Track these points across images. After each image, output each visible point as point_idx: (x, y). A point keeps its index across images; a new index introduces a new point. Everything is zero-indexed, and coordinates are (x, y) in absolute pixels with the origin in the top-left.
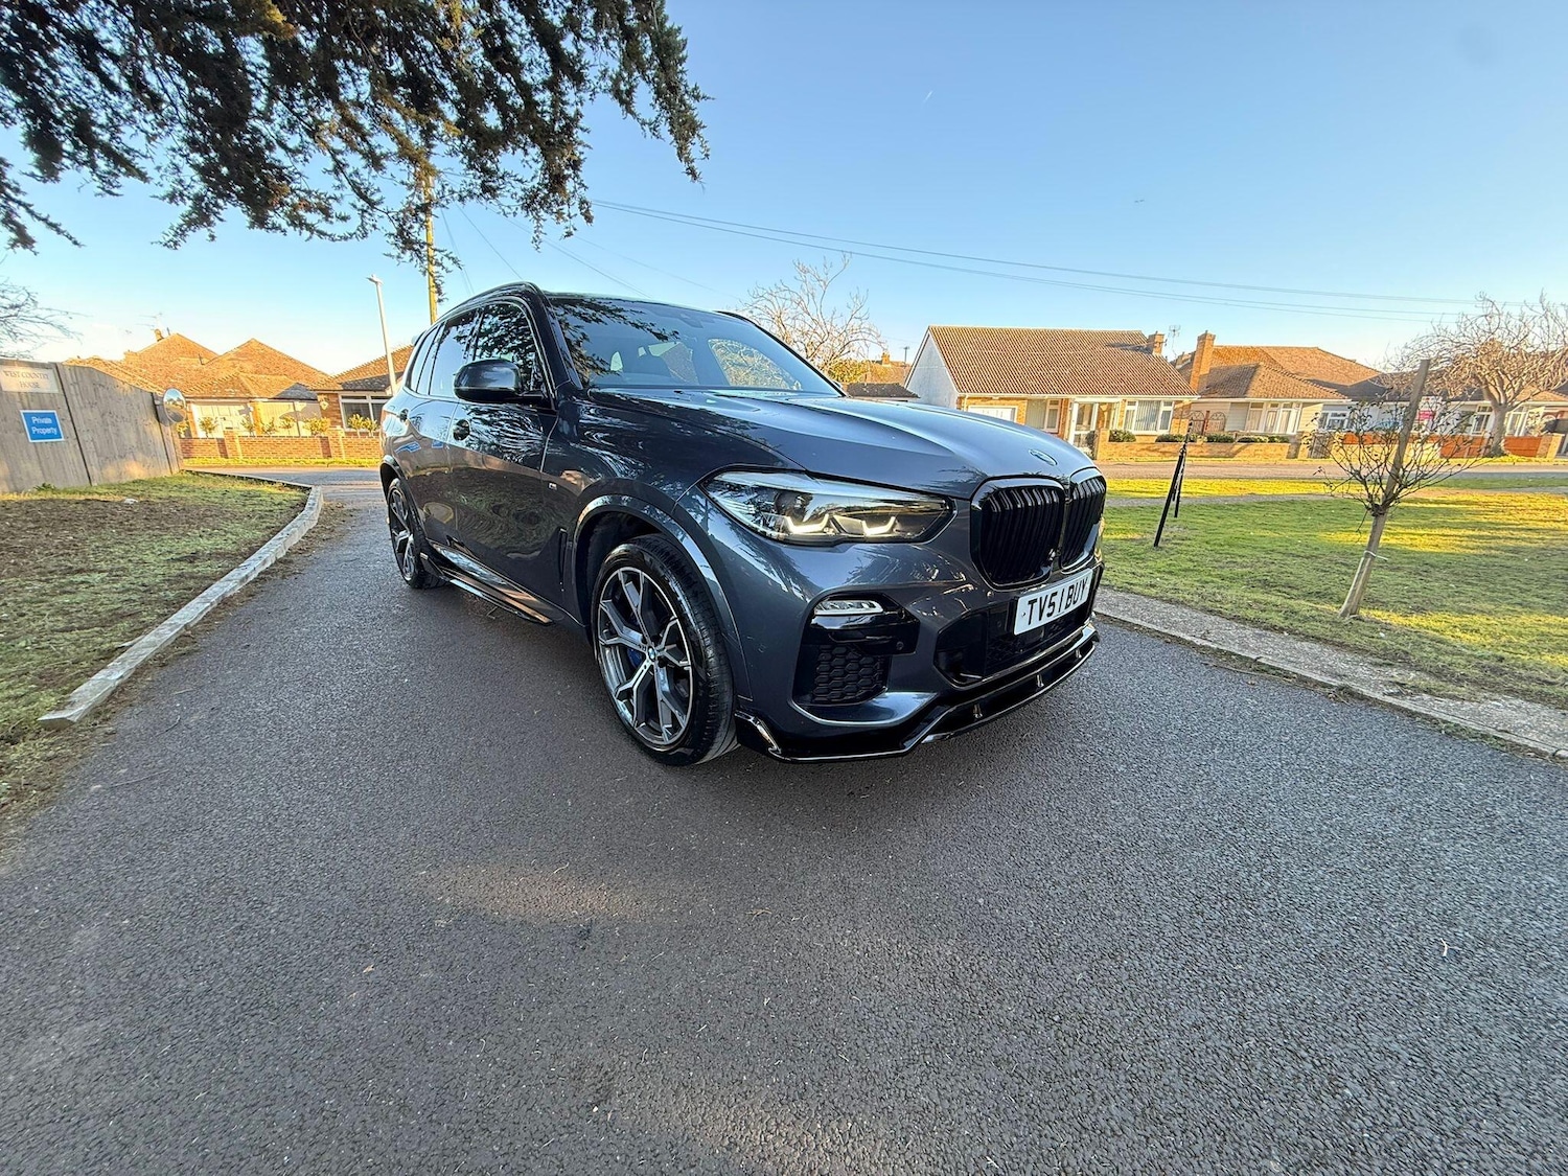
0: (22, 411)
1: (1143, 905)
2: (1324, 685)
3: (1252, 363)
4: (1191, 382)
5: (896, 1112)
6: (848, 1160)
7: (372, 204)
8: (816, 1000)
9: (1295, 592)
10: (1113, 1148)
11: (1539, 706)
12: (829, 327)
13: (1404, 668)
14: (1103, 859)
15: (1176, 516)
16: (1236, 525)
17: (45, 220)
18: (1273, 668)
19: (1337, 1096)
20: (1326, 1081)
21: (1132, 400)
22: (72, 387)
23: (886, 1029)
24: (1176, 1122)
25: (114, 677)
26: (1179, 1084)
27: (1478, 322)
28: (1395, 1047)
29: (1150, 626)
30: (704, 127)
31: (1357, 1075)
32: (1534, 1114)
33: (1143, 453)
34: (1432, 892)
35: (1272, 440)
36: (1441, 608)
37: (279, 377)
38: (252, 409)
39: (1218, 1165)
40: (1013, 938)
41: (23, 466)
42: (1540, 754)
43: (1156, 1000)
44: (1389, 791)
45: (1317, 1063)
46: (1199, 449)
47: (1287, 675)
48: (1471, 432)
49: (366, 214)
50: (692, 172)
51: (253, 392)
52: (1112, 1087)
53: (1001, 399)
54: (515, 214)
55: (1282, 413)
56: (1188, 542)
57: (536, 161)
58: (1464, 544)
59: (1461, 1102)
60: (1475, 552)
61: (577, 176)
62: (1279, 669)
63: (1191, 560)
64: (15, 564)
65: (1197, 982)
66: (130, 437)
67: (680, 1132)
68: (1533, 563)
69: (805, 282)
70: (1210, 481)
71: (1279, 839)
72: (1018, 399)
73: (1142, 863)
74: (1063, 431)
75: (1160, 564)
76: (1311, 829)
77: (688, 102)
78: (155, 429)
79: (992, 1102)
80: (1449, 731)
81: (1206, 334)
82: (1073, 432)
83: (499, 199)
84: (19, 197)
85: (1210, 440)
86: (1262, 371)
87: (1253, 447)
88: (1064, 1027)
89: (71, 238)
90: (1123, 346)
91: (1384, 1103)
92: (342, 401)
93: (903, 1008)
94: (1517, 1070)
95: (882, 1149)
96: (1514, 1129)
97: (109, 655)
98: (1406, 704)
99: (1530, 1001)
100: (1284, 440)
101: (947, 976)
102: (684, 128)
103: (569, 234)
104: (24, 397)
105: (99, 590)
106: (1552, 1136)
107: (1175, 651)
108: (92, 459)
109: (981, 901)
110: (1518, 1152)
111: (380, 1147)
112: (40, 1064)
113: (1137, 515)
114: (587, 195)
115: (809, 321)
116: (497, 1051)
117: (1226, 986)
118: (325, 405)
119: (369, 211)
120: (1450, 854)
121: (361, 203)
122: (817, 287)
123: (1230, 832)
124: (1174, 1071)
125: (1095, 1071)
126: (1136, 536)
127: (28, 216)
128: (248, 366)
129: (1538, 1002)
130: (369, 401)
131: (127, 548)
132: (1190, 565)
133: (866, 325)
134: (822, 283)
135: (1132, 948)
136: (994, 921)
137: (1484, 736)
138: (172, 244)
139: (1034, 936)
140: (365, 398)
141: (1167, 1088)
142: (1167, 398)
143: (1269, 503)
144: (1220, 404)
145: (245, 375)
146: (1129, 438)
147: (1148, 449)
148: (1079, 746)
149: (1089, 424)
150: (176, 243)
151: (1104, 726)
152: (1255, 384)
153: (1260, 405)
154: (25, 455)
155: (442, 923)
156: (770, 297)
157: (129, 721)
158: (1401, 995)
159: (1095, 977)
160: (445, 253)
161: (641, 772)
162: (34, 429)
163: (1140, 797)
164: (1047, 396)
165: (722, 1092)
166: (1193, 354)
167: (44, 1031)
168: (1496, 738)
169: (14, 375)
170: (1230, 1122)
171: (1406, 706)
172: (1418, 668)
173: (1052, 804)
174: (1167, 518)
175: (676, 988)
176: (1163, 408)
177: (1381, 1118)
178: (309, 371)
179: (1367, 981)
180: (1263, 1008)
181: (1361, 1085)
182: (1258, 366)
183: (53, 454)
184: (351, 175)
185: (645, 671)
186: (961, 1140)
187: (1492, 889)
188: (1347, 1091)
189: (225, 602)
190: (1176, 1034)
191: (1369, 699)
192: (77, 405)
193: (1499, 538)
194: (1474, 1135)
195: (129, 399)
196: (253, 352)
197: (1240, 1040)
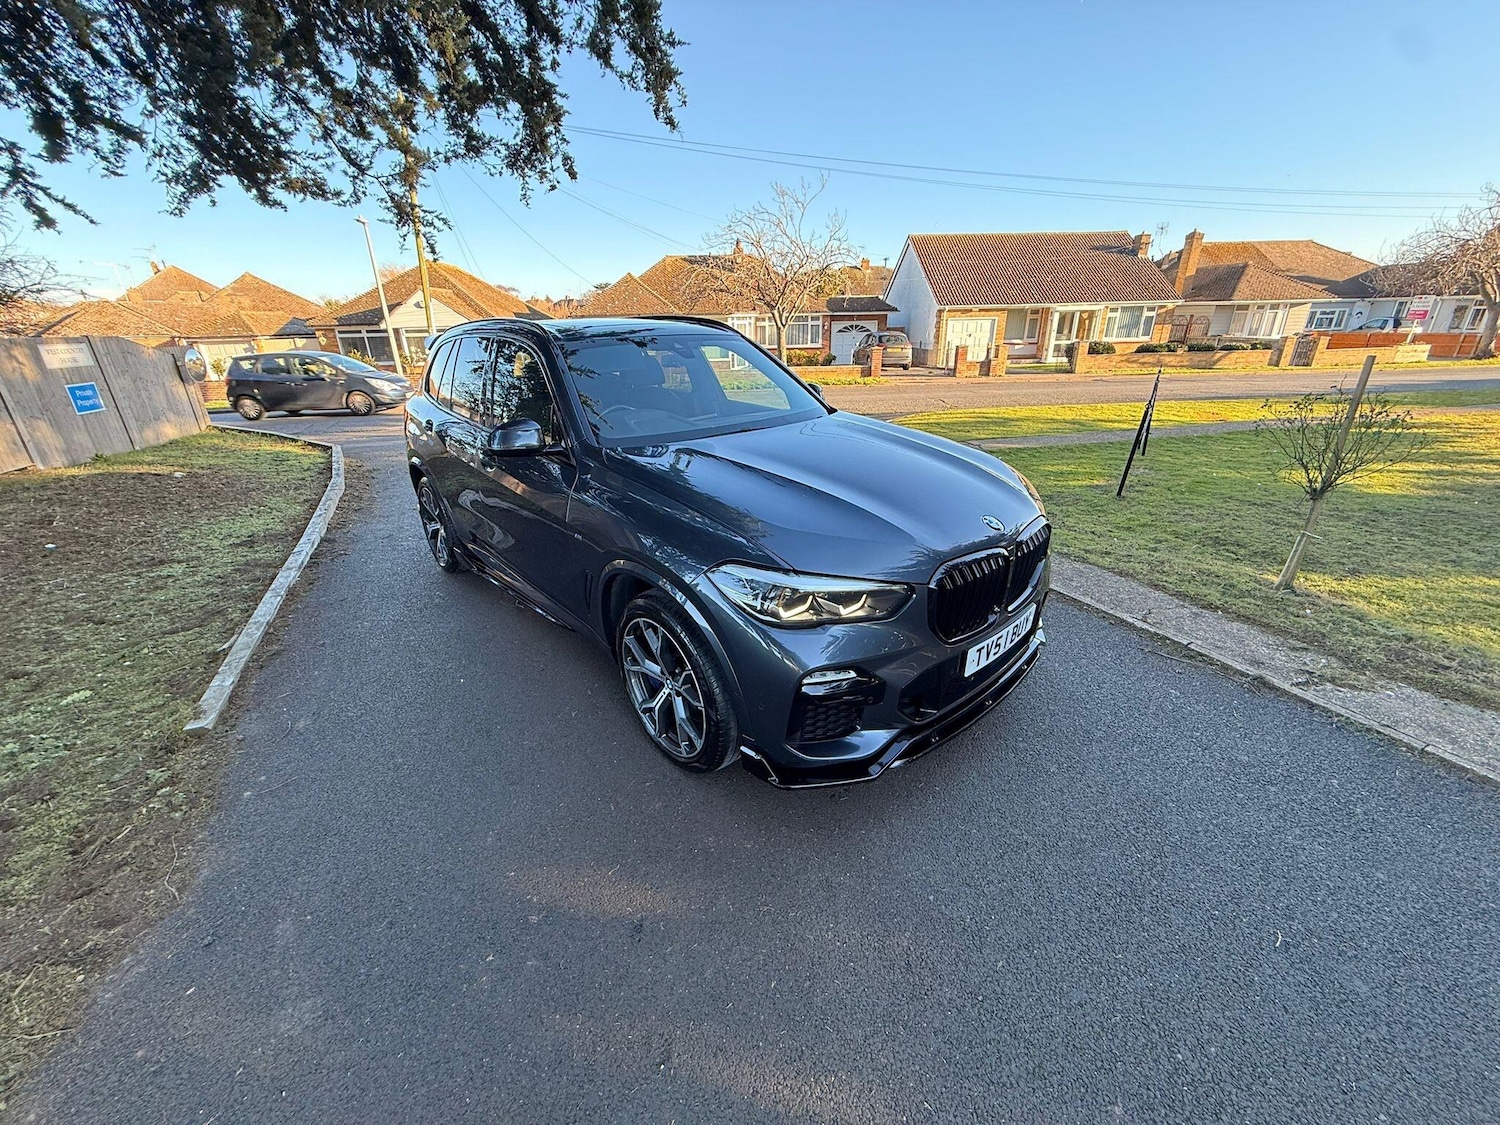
0: (66, 386)
1: (1055, 902)
2: (1243, 674)
3: (1240, 262)
4: (1177, 284)
5: (864, 1070)
6: (832, 1103)
7: (362, 170)
8: (808, 983)
9: (1242, 551)
10: (1010, 1097)
11: (1426, 695)
12: (807, 250)
13: (1318, 653)
14: (1029, 860)
15: (1143, 454)
16: (1201, 464)
17: (62, 201)
18: (1201, 655)
19: (1172, 1059)
20: (1166, 1049)
21: (1114, 306)
22: (104, 358)
23: (859, 1007)
24: (1055, 1078)
25: (228, 683)
26: (1061, 1050)
27: (1482, 215)
28: (1221, 1021)
29: (1098, 606)
30: (681, 73)
31: (1189, 1043)
32: (1308, 1074)
33: (1122, 364)
34: (1282, 888)
35: (1254, 347)
36: (1375, 570)
37: (276, 313)
38: (256, 347)
39: (1080, 1109)
40: (954, 931)
41: (75, 438)
42: (1411, 749)
43: (1054, 984)
44: (1273, 789)
45: (1162, 1034)
46: (1179, 359)
47: (1211, 662)
48: (1465, 327)
49: (357, 181)
50: (670, 122)
51: (254, 330)
52: (1014, 1052)
53: (980, 310)
54: (501, 174)
55: (1268, 314)
56: (1150, 489)
57: (517, 119)
58: (1421, 481)
59: (1259, 1064)
60: (1430, 493)
61: (559, 131)
62: (1205, 656)
63: (1150, 514)
64: (106, 555)
65: (1086, 969)
66: (160, 400)
67: (720, 1083)
68: (1482, 506)
69: (783, 203)
70: (1184, 404)
71: (1171, 839)
72: (997, 310)
73: (1059, 862)
74: (1043, 341)
75: (1120, 519)
76: (1200, 829)
77: (664, 48)
78: (180, 388)
79: (930, 1062)
80: (1339, 725)
81: (1194, 233)
82: (1053, 342)
83: (483, 158)
84: (36, 181)
85: (1191, 349)
86: (1250, 271)
87: (1235, 355)
88: (985, 1005)
89: (87, 218)
90: (1108, 248)
91: (1203, 1065)
92: (339, 336)
93: (871, 990)
94: (1305, 1040)
95: (855, 1095)
96: (1290, 1085)
97: (216, 658)
98: (1309, 695)
99: (1331, 985)
100: (1267, 346)
101: (903, 963)
102: (660, 77)
103: (553, 188)
104: (66, 372)
105: (183, 585)
106: (1316, 1091)
107: (1116, 636)
108: (132, 424)
109: (931, 898)
110: (1288, 1102)
111: (526, 1093)
112: (288, 1030)
113: (1105, 454)
114: (570, 150)
115: (788, 242)
116: (590, 1023)
117: (1107, 972)
118: (323, 341)
119: (360, 177)
120: (1307, 852)
121: (352, 170)
122: (796, 208)
123: (1133, 832)
124: (1060, 1039)
125: (1003, 1039)
126: (1102, 482)
127: (46, 198)
128: (246, 302)
129: (1337, 985)
130: (365, 335)
131: (193, 532)
132: (1148, 519)
133: (844, 245)
134: (800, 205)
135: (1041, 939)
136: (940, 916)
137: (1369, 730)
138: (177, 211)
139: (969, 930)
140: (360, 332)
141: (1053, 1053)
142: (1150, 303)
143: (1237, 433)
144: (1206, 307)
145: (244, 312)
146: (1109, 349)
147: (1128, 361)
148: (1021, 745)
149: (1070, 332)
150: (181, 211)
151: (1044, 724)
152: (1242, 285)
153: (1246, 307)
154: (76, 427)
155: (534, 919)
156: (747, 221)
157: (251, 726)
158: (1236, 979)
159: (1012, 965)
160: (435, 214)
161: (665, 776)
162: (79, 402)
163: (1065, 797)
164: (1027, 306)
165: (746, 1055)
166: (1180, 253)
167: (282, 1006)
168: (1378, 732)
169: (54, 353)
170: (1092, 1077)
171: (1307, 698)
172: (1331, 653)
173: (993, 805)
174: (1135, 457)
175: (708, 974)
176: (1146, 314)
177: (1199, 1076)
178: (304, 304)
179: (1213, 968)
180: (1131, 990)
181: (1190, 1050)
182: (1246, 266)
183: (98, 421)
184: (339, 142)
185: (664, 696)
186: (908, 1090)
187: (1331, 885)
188: (1179, 1056)
189: (292, 593)
190: (1065, 1011)
191: (1278, 689)
192: (111, 374)
193: (1458, 474)
194: (1261, 1089)
195: (155, 363)
196: (247, 286)
197: (1110, 1015)
